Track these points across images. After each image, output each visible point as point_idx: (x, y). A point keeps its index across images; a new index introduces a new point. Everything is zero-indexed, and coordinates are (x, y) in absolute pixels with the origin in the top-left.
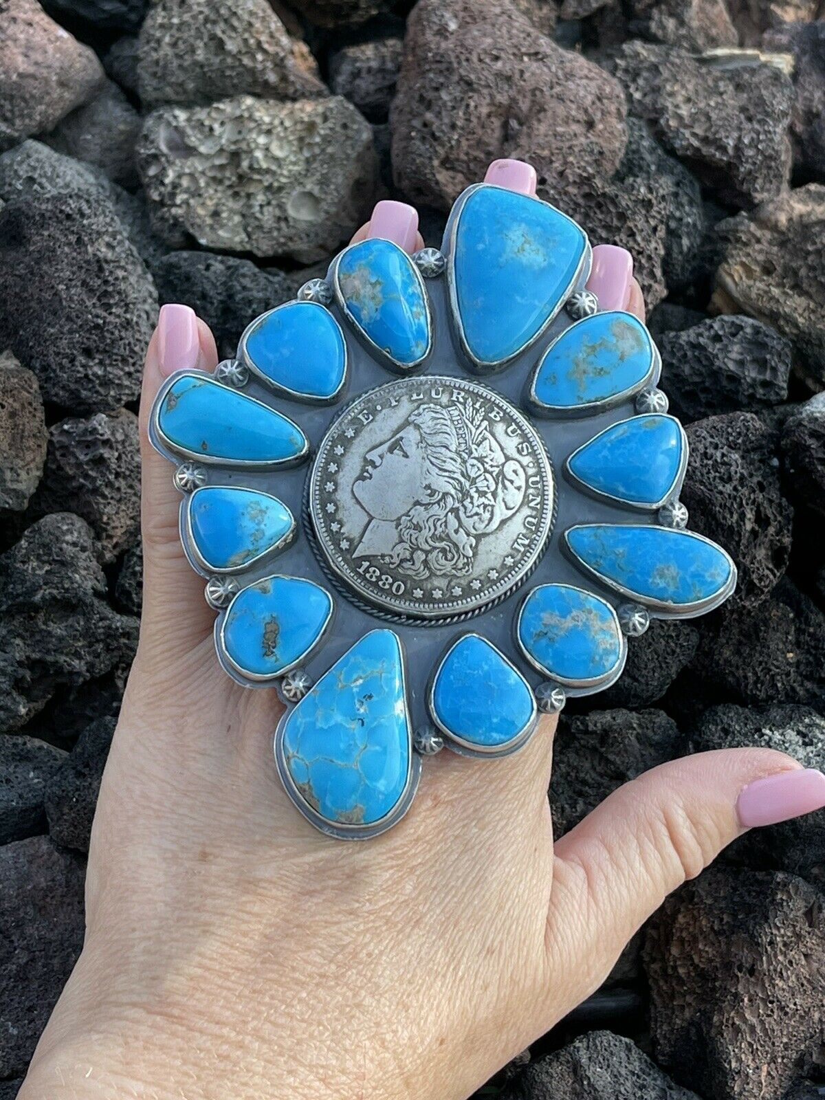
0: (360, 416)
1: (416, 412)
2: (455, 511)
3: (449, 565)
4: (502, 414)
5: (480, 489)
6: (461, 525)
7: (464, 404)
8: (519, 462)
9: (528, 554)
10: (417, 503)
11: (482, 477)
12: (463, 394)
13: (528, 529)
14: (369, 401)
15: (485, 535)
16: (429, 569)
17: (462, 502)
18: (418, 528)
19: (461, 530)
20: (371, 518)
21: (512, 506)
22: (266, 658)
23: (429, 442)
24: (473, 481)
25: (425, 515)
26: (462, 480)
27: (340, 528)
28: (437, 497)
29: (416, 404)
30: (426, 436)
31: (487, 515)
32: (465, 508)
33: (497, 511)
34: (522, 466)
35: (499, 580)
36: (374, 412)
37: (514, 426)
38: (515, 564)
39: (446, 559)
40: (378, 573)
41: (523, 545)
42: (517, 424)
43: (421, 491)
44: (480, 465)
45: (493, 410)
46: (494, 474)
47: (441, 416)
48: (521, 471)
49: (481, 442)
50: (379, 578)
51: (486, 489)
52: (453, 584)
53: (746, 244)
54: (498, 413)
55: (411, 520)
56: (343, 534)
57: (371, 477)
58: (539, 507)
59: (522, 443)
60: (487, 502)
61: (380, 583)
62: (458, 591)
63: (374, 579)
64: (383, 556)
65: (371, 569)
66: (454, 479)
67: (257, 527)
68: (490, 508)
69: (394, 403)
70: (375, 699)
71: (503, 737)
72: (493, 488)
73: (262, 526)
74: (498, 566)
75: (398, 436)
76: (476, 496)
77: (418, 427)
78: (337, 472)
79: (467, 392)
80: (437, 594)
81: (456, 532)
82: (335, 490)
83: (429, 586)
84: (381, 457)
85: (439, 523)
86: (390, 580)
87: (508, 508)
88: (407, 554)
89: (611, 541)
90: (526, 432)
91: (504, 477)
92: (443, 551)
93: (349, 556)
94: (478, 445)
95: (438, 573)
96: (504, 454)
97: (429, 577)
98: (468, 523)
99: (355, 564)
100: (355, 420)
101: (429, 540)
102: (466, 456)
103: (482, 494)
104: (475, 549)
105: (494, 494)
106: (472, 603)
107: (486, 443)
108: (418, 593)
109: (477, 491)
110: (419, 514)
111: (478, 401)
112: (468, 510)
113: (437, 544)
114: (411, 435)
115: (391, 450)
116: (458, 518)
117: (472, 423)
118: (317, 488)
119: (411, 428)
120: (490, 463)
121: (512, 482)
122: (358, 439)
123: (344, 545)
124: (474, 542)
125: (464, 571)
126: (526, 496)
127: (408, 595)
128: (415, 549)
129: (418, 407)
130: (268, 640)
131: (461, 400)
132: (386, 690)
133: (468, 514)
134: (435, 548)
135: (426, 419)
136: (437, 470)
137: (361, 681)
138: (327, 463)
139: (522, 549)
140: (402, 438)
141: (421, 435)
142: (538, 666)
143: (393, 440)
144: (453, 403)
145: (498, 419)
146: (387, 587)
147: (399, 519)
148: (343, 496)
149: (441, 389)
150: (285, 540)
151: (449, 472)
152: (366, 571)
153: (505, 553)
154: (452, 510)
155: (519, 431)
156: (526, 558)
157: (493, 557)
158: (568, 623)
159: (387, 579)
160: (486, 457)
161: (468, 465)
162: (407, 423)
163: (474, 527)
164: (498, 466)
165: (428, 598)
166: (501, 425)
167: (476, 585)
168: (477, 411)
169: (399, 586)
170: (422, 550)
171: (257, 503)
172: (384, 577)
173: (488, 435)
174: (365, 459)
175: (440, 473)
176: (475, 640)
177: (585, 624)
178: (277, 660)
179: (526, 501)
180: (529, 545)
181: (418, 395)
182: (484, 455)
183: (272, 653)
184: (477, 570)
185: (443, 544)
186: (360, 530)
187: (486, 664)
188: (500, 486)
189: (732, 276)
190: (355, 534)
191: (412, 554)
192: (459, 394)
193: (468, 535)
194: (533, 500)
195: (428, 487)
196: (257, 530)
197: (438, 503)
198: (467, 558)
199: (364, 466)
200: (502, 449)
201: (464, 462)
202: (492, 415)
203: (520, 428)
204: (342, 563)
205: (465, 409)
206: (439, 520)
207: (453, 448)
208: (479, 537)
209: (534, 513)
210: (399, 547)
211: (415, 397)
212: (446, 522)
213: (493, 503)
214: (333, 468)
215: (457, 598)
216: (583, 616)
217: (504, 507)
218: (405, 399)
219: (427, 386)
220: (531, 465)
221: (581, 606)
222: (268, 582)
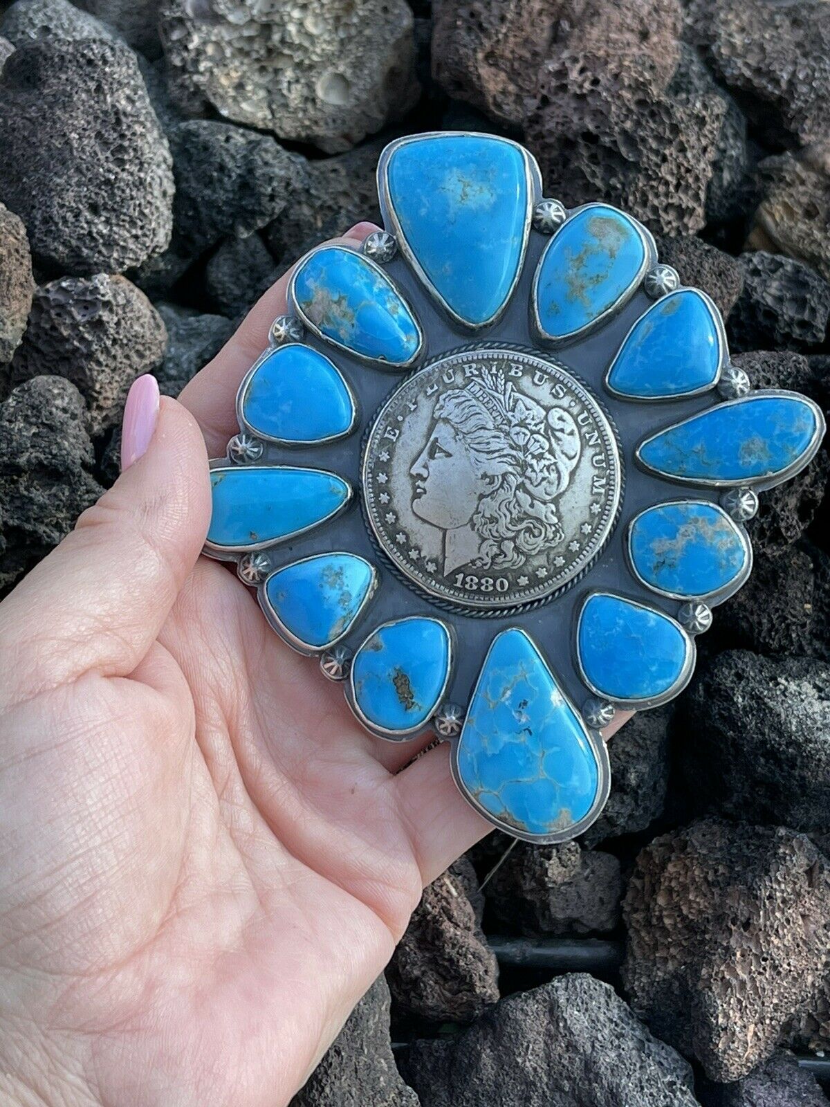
0: (386, 435)
1: (438, 406)
2: (521, 486)
3: (540, 540)
4: (521, 368)
5: (536, 453)
6: (533, 497)
7: (480, 375)
8: (560, 407)
9: (611, 493)
10: (482, 497)
11: (532, 440)
12: (474, 365)
13: (599, 468)
14: (387, 415)
15: (561, 495)
16: (523, 553)
17: (523, 475)
18: (493, 520)
19: (535, 502)
20: (445, 531)
21: (573, 454)
22: (409, 711)
23: (465, 430)
24: (525, 449)
25: (495, 505)
26: (514, 453)
27: (419, 554)
28: (498, 483)
29: (434, 398)
30: (458, 426)
31: (554, 476)
32: (530, 479)
33: (561, 467)
34: (565, 410)
35: (594, 531)
36: (397, 425)
37: (539, 374)
38: (603, 508)
39: (534, 536)
40: (476, 580)
41: (602, 486)
42: (540, 370)
43: (480, 482)
44: (524, 430)
45: (511, 368)
46: (542, 432)
47: (463, 399)
48: (566, 416)
49: (515, 406)
50: (479, 584)
51: (540, 450)
52: (552, 556)
53: (789, 185)
54: (517, 368)
55: (483, 516)
56: (425, 557)
57: (425, 492)
58: (599, 441)
59: (554, 387)
60: (547, 463)
61: (483, 588)
62: (560, 561)
63: (475, 587)
64: (473, 562)
65: (468, 579)
66: (505, 456)
67: (341, 592)
68: (553, 467)
69: (413, 407)
70: (530, 703)
71: (668, 680)
72: (547, 446)
73: (345, 588)
74: (587, 517)
75: (432, 439)
76: (534, 462)
77: (446, 421)
78: (390, 501)
79: (478, 362)
80: (543, 573)
81: (532, 506)
82: (397, 519)
83: (530, 569)
84: (426, 467)
85: (512, 505)
86: (491, 581)
87: (570, 458)
88: (495, 550)
89: (685, 442)
90: (553, 373)
91: (553, 430)
92: (528, 530)
93: (440, 577)
94: (513, 411)
95: (533, 553)
96: (543, 407)
97: (527, 560)
98: (539, 491)
99: (450, 581)
100: (384, 442)
101: (510, 526)
102: (507, 428)
103: (540, 457)
104: (558, 514)
105: (551, 451)
106: (579, 565)
107: (520, 405)
108: (524, 581)
109: (534, 457)
110: (489, 506)
111: (491, 366)
112: (534, 480)
113: (519, 527)
114: (443, 433)
115: (432, 456)
116: (527, 491)
117: (497, 391)
118: (379, 524)
119: (441, 425)
120: (533, 423)
121: (562, 430)
122: (395, 459)
123: (431, 568)
124: (553, 507)
125: (557, 539)
126: (582, 437)
127: (515, 587)
128: (500, 541)
129: (438, 401)
130: (403, 693)
131: (476, 373)
132: (537, 689)
133: (536, 484)
134: (519, 531)
135: (450, 409)
136: (485, 456)
137: (509, 693)
138: (377, 496)
139: (603, 491)
140: (436, 439)
141: (453, 426)
142: (671, 595)
143: (429, 445)
144: (469, 380)
145: (520, 374)
146: (491, 588)
147: (471, 519)
148: (408, 521)
149: (451, 371)
150: (373, 588)
151: (498, 451)
152: (464, 582)
153: (589, 503)
154: (518, 488)
155: (546, 377)
156: (610, 498)
157: (578, 512)
158: (681, 542)
159: (487, 582)
160: (526, 418)
161: (512, 435)
162: (434, 422)
163: (546, 493)
164: (541, 422)
165: (535, 581)
166: (525, 378)
167: (575, 546)
168: (496, 376)
169: (502, 583)
170: (506, 539)
171: (330, 568)
172: (483, 581)
173: (517, 395)
174: (411, 476)
175: (490, 456)
176: (599, 600)
177: (697, 536)
178: (420, 708)
179: (584, 443)
180: (608, 484)
181: (432, 388)
182: (523, 417)
183: (413, 703)
184: (570, 529)
185: (524, 525)
186: (440, 547)
187: (620, 618)
188: (553, 440)
189: (773, 216)
190: (436, 552)
191: (499, 547)
192: (470, 367)
193: (544, 503)
194: (591, 437)
195: (484, 476)
196: (343, 595)
197: (501, 486)
198: (554, 525)
199: (413, 484)
200: (538, 403)
201: (507, 434)
202: (512, 373)
203: (545, 372)
204: (438, 586)
205: (483, 380)
206: (510, 502)
207: (490, 425)
208: (555, 501)
209: (598, 450)
210: (484, 545)
211: (430, 391)
212: (517, 501)
213: (553, 460)
214: (384, 498)
215: (562, 569)
216: (691, 528)
217: (566, 460)
218: (421, 397)
219: (436, 375)
220: (573, 404)
221: (685, 520)
222: (376, 637)
